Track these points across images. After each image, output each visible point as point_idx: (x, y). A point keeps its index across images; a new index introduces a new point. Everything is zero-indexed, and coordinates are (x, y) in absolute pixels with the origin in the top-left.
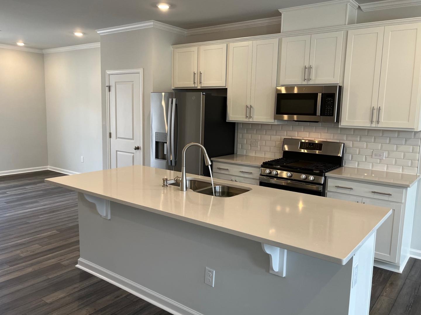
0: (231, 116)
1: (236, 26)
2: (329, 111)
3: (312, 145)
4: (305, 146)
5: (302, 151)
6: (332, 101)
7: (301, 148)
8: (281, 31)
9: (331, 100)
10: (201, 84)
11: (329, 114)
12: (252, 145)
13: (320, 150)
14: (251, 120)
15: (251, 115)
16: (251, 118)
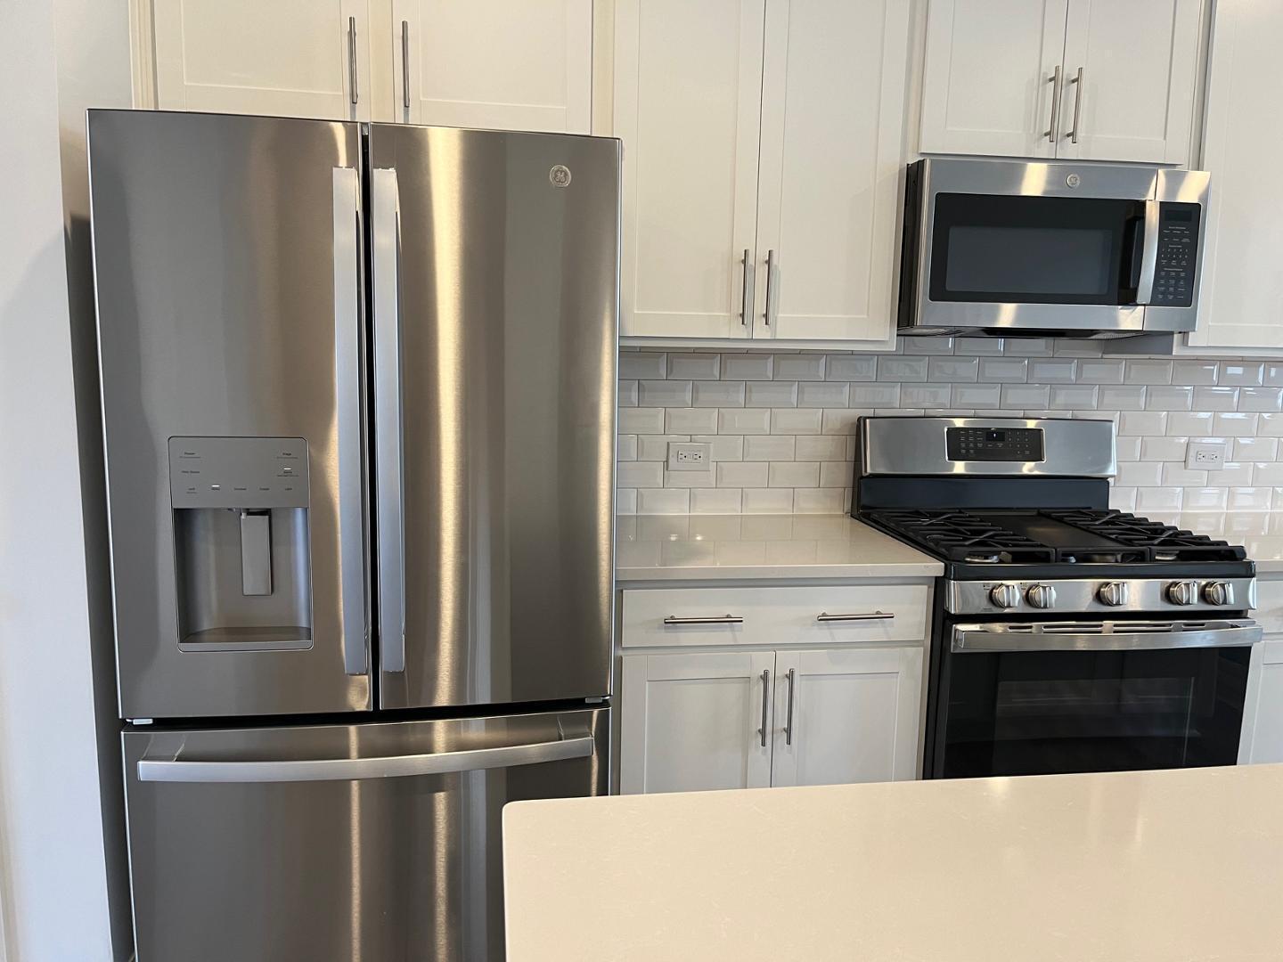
2: (1172, 281)
4: (971, 445)
5: (959, 468)
6: (1185, 240)
7: (955, 456)
10: (406, 106)
11: (1171, 297)
12: (672, 461)
13: (1037, 456)
14: (761, 331)
15: (760, 308)
16: (759, 323)
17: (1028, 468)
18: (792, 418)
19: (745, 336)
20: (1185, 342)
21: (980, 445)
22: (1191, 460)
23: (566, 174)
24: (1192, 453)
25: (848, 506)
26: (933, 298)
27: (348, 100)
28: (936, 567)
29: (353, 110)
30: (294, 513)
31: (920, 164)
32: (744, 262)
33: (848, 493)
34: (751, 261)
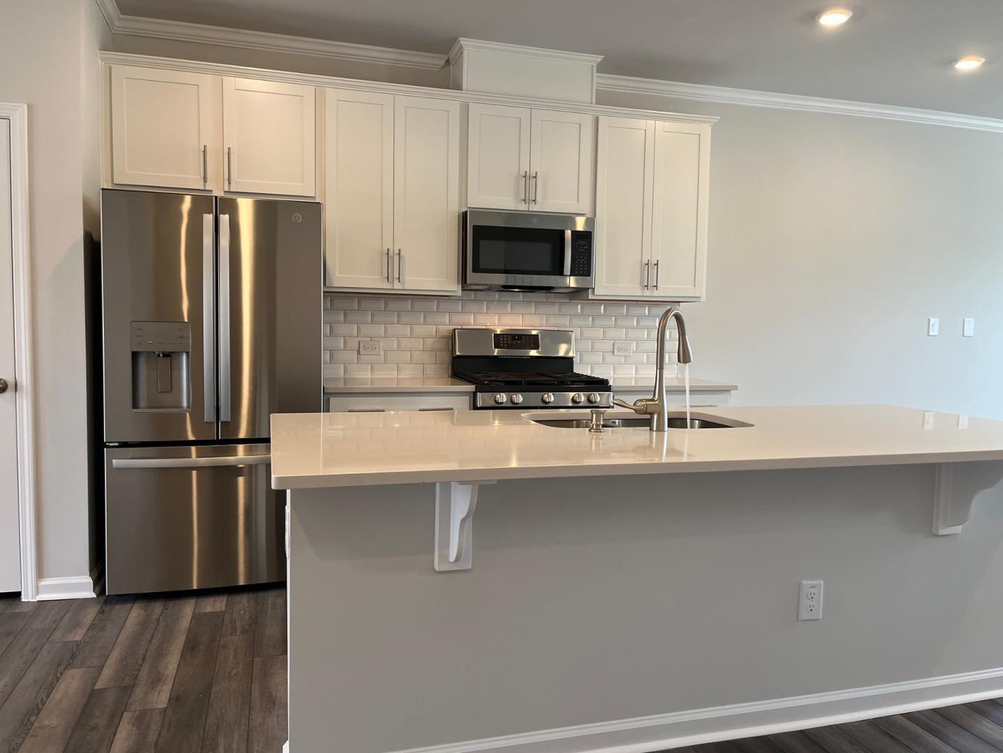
0: (337, 275)
1: (284, 43)
2: (581, 266)
3: (517, 339)
4: (506, 342)
6: (586, 247)
7: (497, 347)
8: (464, 87)
9: (584, 245)
10: (229, 183)
11: (581, 272)
12: (362, 350)
13: (536, 347)
14: (397, 286)
15: (396, 275)
16: (396, 282)
17: (533, 353)
18: (420, 330)
19: (390, 288)
20: (593, 293)
21: (510, 342)
22: (616, 351)
23: (299, 218)
24: (616, 348)
25: (450, 373)
26: (474, 271)
27: (202, 180)
28: (471, 388)
29: (205, 185)
30: (182, 355)
31: (466, 212)
32: (388, 254)
33: (450, 366)
34: (391, 254)
